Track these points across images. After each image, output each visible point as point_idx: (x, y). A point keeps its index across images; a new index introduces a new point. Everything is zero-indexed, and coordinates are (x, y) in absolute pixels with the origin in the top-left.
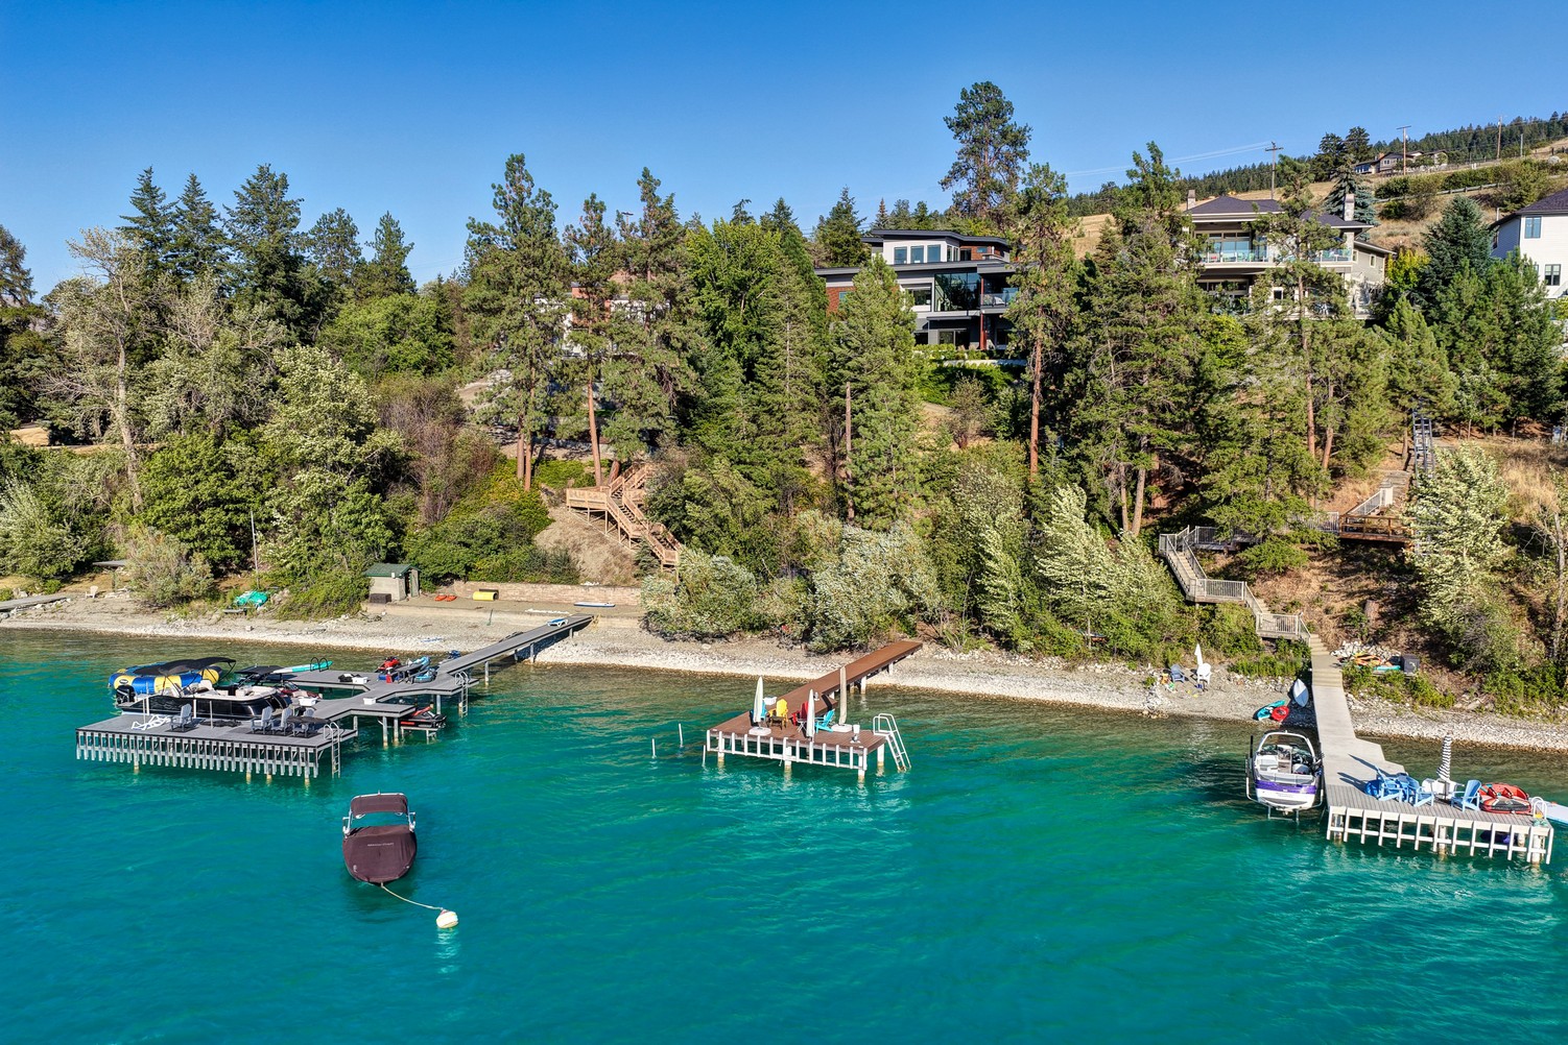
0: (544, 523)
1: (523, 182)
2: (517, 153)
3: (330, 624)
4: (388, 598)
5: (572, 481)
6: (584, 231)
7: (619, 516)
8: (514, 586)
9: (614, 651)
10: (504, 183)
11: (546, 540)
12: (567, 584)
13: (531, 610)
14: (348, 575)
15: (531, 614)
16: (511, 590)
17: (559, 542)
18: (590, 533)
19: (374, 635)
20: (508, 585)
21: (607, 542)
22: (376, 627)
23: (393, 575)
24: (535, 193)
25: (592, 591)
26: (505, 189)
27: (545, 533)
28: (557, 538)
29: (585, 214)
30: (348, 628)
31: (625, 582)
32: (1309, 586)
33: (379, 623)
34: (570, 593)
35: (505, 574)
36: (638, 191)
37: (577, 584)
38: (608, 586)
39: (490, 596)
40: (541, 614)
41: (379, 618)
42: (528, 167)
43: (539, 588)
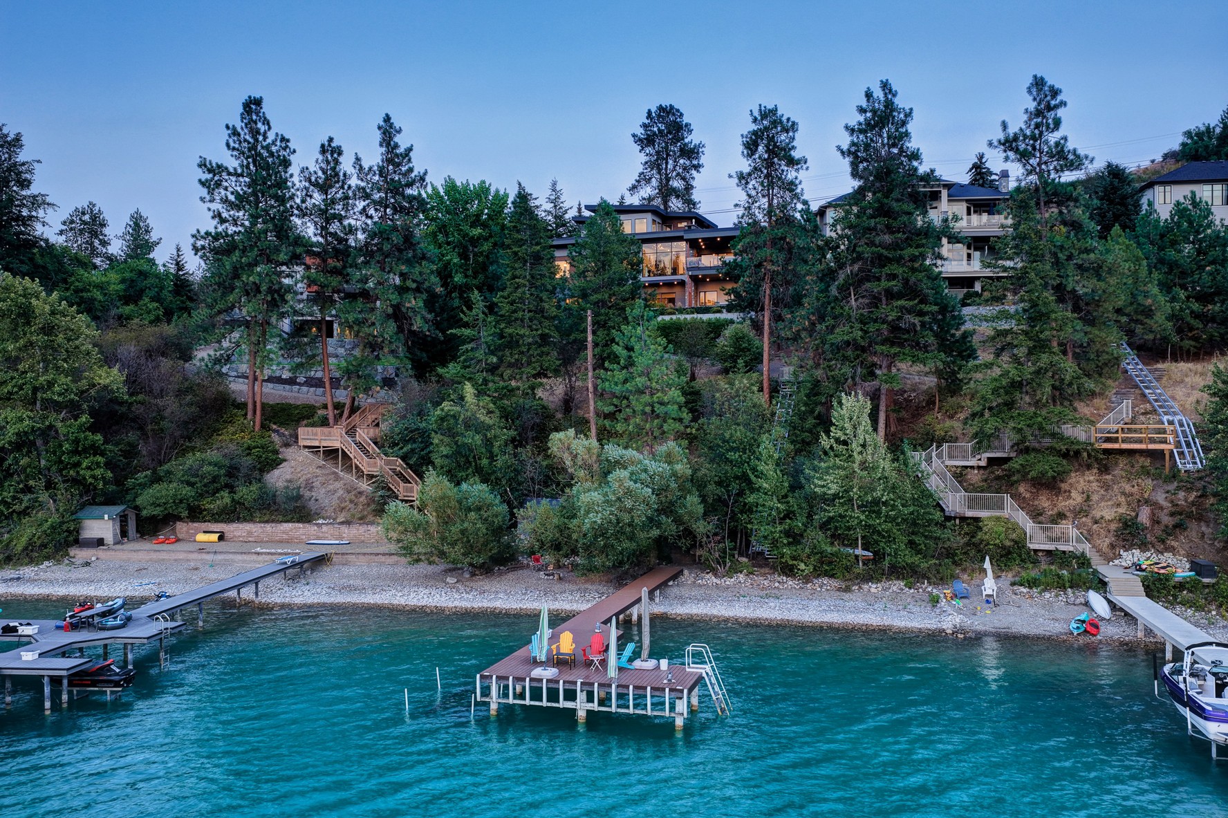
0: (274, 462)
1: (260, 125)
2: (256, 94)
3: (28, 571)
4: (100, 542)
5: (305, 422)
6: (320, 174)
7: (353, 452)
8: (241, 526)
9: (351, 589)
10: (239, 125)
11: (277, 478)
12: (298, 522)
13: (258, 549)
14: (55, 518)
15: (258, 554)
16: (236, 530)
17: (290, 481)
18: (323, 471)
19: (78, 581)
20: (235, 525)
21: (342, 479)
22: (84, 573)
23: (106, 517)
24: (271, 136)
25: (325, 528)
26: (239, 130)
27: (276, 472)
28: (288, 477)
29: (321, 158)
30: (49, 575)
31: (361, 519)
32: (1069, 497)
33: (86, 569)
34: (301, 531)
35: (232, 514)
36: (378, 136)
37: (309, 522)
38: (342, 523)
39: (215, 537)
40: (269, 553)
41: (87, 564)
42: (266, 108)
43: (269, 527)
